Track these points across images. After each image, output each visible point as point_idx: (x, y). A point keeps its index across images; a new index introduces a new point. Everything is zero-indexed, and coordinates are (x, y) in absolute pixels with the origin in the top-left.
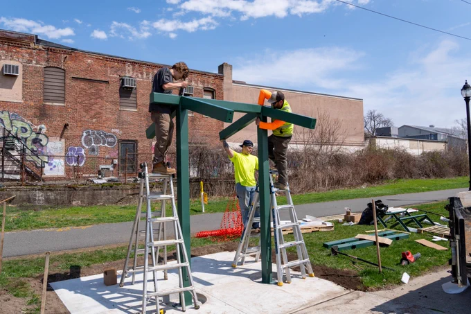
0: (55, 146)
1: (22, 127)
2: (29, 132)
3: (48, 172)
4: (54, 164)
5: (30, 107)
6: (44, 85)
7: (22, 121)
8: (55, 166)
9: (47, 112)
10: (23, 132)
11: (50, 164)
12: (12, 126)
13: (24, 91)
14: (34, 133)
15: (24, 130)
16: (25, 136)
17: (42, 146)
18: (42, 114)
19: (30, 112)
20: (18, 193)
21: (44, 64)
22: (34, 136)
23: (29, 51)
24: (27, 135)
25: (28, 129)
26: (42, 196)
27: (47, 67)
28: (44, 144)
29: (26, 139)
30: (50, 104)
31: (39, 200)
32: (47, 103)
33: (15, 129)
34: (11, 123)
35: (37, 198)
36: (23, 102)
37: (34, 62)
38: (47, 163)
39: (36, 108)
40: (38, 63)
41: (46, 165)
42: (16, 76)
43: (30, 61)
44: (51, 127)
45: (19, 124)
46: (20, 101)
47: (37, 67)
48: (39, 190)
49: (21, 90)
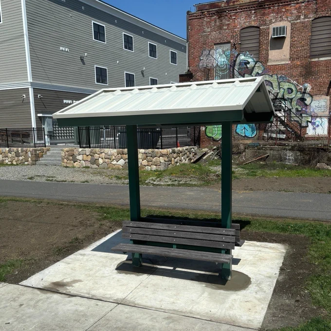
0: (319, 104)
1: (288, 88)
2: (294, 92)
3: (310, 132)
4: (317, 123)
5: (296, 67)
6: (311, 40)
7: (289, 82)
8: (318, 126)
9: (313, 70)
10: (289, 93)
11: (313, 124)
12: (280, 88)
13: (291, 50)
14: (299, 93)
15: (290, 91)
16: (290, 97)
17: (306, 105)
18: (308, 72)
19: (297, 72)
20: (272, 152)
21: (312, 16)
22: (299, 95)
23: (298, 6)
24: (293, 95)
25: (294, 89)
26: (291, 156)
27: (315, 19)
28: (308, 104)
29: (291, 99)
30: (316, 60)
31: (289, 159)
32: (313, 60)
33: (282, 90)
34: (279, 85)
35: (287, 157)
36: (290, 62)
37: (302, 17)
38: (310, 122)
39: (302, 66)
40: (306, 17)
41: (309, 124)
42: (284, 38)
43: (298, 17)
44: (316, 85)
45: (286, 86)
46: (287, 63)
47: (305, 22)
48: (290, 150)
49: (289, 51)
